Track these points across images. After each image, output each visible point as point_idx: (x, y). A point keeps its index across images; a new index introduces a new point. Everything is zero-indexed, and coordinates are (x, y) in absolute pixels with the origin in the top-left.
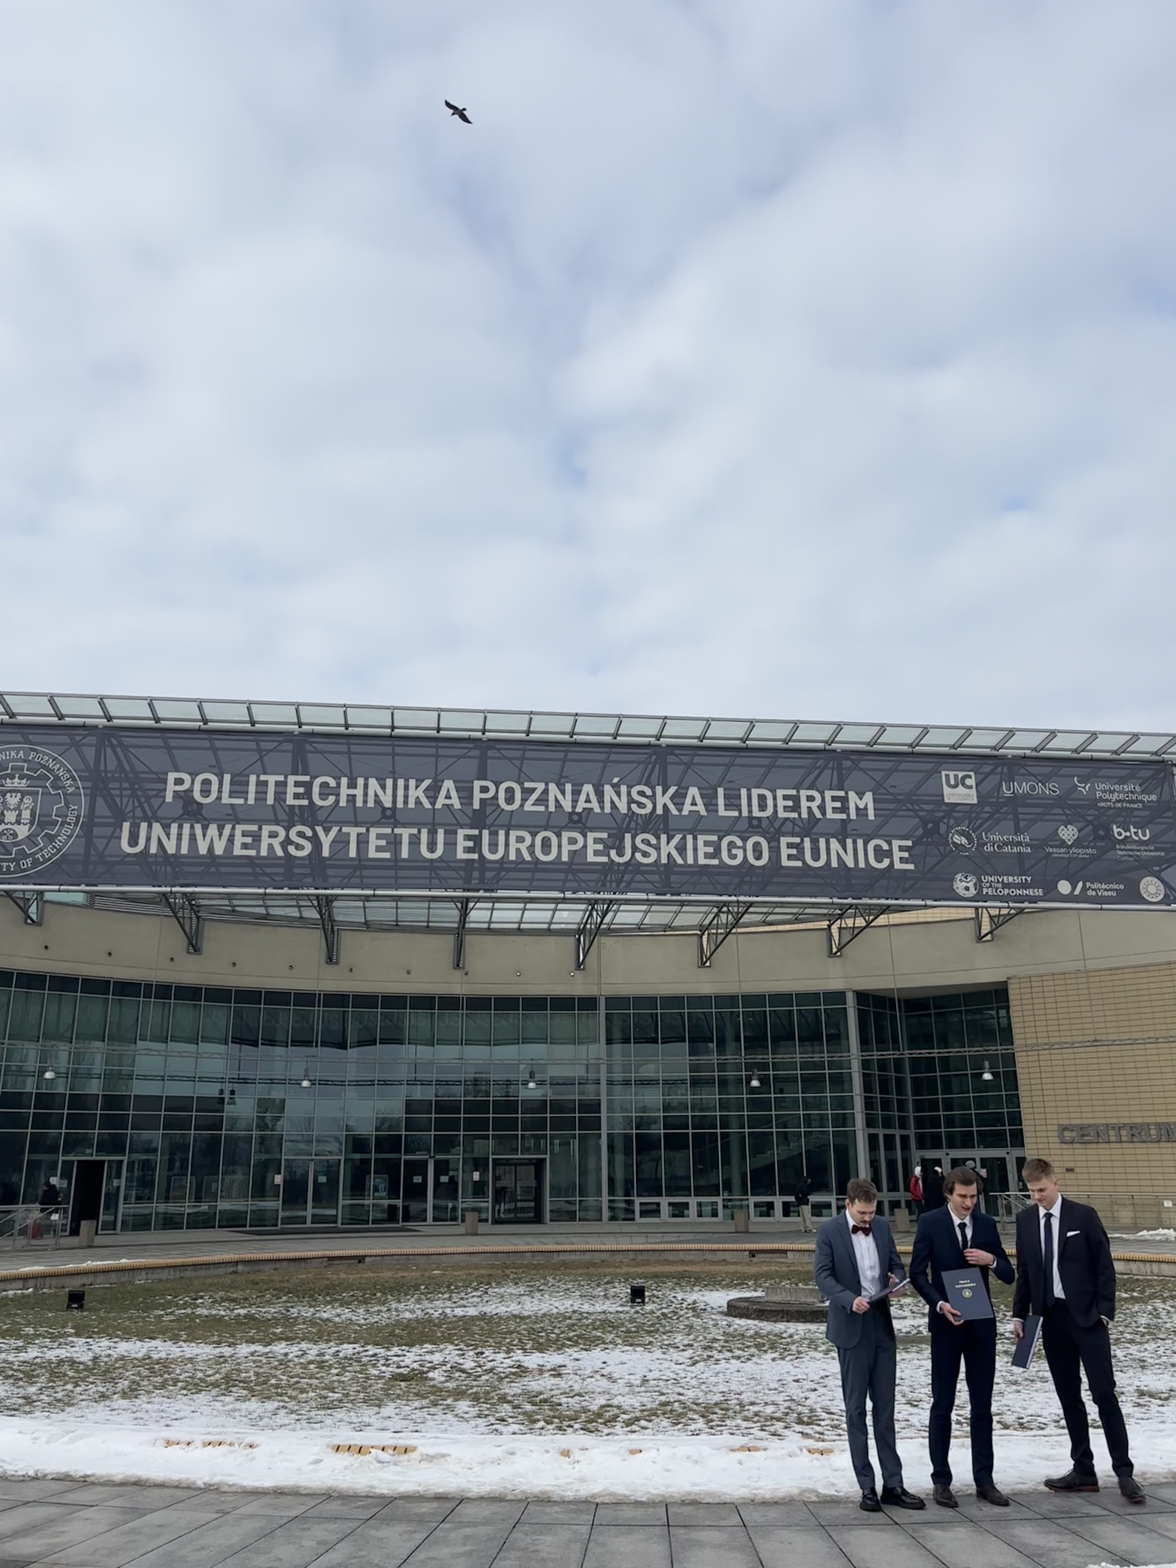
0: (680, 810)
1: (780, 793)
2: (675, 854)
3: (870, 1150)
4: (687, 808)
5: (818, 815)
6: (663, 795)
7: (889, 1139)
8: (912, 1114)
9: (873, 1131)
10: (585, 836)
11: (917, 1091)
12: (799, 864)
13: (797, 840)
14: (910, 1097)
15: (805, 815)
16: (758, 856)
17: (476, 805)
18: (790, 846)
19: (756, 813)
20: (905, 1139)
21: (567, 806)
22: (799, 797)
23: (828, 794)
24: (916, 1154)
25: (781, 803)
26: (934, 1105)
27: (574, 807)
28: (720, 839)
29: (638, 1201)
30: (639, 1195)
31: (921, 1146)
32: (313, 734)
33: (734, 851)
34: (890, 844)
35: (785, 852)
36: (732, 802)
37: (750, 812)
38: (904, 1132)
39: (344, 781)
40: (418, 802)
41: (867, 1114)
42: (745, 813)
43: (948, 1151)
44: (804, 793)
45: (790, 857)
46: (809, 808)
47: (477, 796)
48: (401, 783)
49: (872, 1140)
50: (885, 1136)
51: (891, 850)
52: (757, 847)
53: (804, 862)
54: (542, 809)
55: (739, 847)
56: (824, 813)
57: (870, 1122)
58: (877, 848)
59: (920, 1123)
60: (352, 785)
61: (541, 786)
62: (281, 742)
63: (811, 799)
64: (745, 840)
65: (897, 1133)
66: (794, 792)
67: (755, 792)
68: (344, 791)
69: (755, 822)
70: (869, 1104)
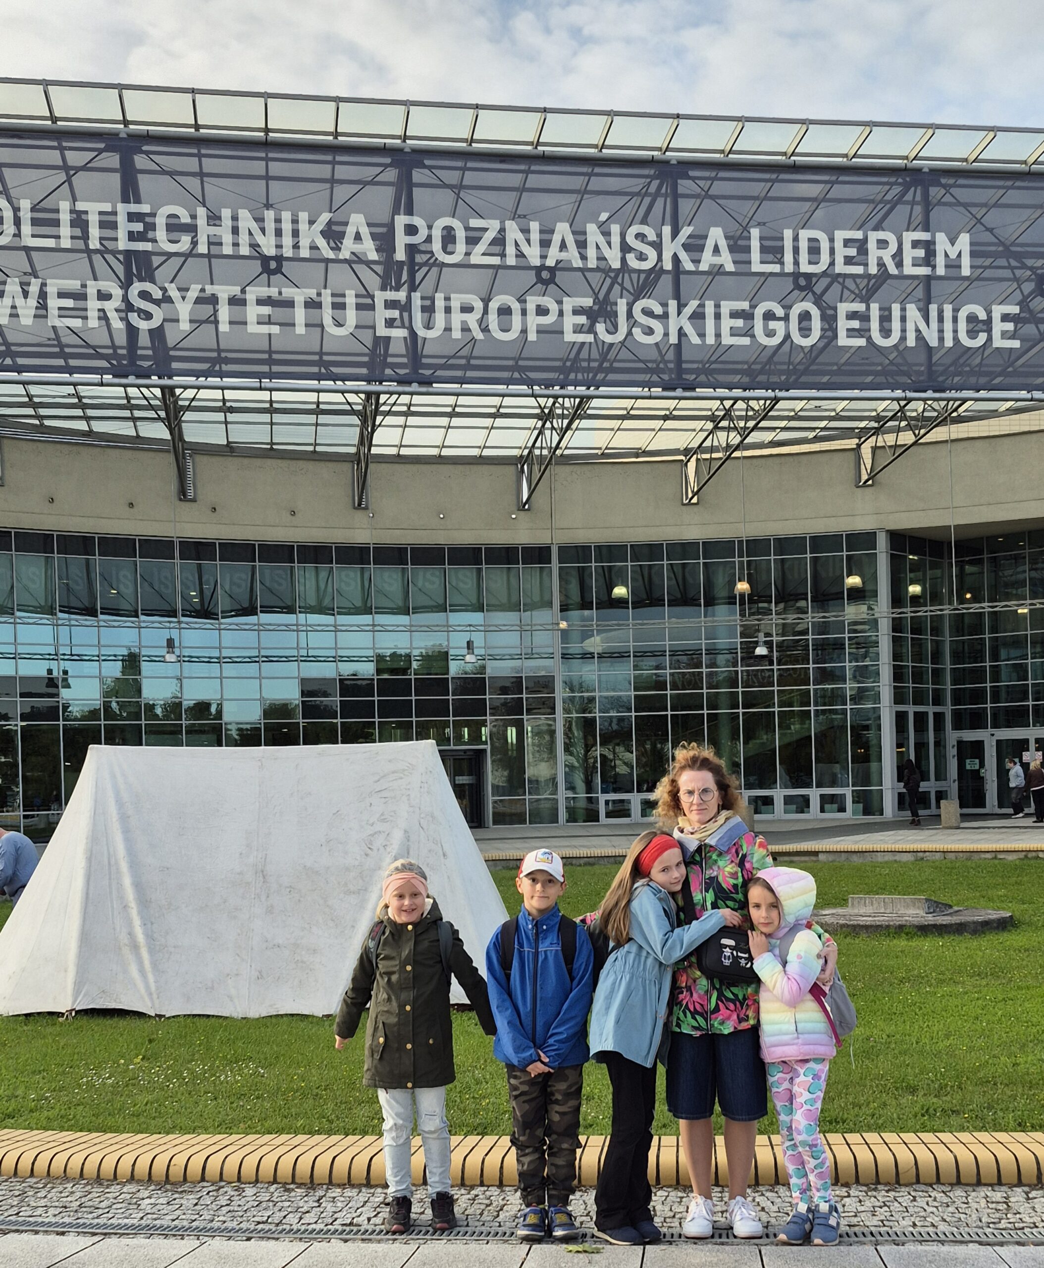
0: (697, 262)
1: (841, 235)
2: (689, 329)
3: (897, 732)
4: (707, 260)
5: (892, 270)
6: (673, 240)
7: (921, 718)
8: (949, 687)
9: (901, 708)
10: (560, 302)
11: (957, 657)
12: (861, 342)
13: (860, 307)
14: (948, 666)
15: (873, 270)
16: (805, 331)
17: (400, 255)
18: (852, 316)
19: (805, 268)
20: (939, 717)
21: (533, 255)
22: (865, 240)
23: (909, 237)
24: (952, 737)
25: (841, 252)
26: (978, 675)
27: (544, 257)
28: (753, 307)
29: (603, 798)
30: (604, 791)
31: (957, 726)
32: (149, 138)
33: (772, 325)
34: (989, 313)
35: (843, 324)
36: (772, 251)
37: (796, 263)
38: (938, 709)
39: (201, 212)
40: (314, 247)
41: (895, 687)
42: (789, 268)
43: (994, 731)
44: (874, 237)
45: (851, 333)
46: (880, 259)
47: (401, 240)
48: (286, 216)
49: (901, 718)
50: (916, 713)
51: (989, 322)
52: (805, 316)
53: (869, 339)
54: (495, 260)
55: (780, 319)
56: (899, 264)
57: (899, 697)
58: (972, 319)
59: (958, 698)
60: (214, 219)
61: (493, 226)
62: (100, 151)
63: (882, 244)
64: (788, 308)
65: (931, 710)
66: (859, 235)
67: (805, 235)
68: (204, 230)
69: (802, 282)
70: (898, 675)
